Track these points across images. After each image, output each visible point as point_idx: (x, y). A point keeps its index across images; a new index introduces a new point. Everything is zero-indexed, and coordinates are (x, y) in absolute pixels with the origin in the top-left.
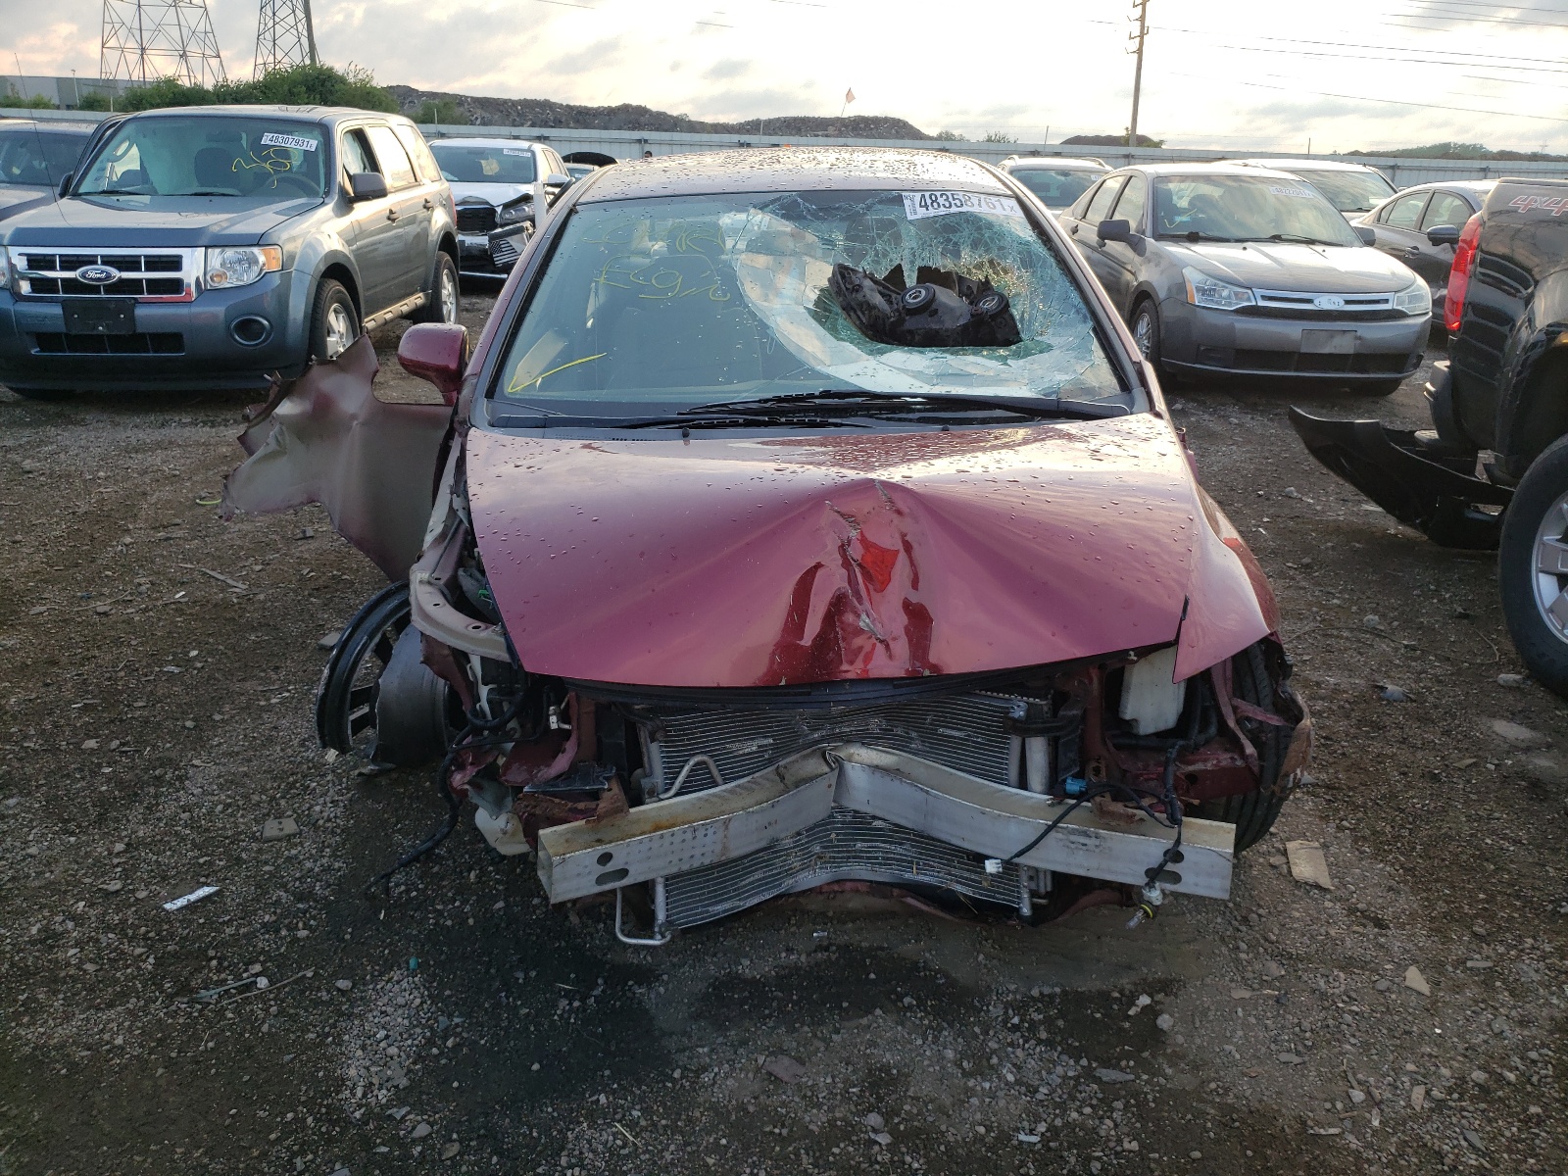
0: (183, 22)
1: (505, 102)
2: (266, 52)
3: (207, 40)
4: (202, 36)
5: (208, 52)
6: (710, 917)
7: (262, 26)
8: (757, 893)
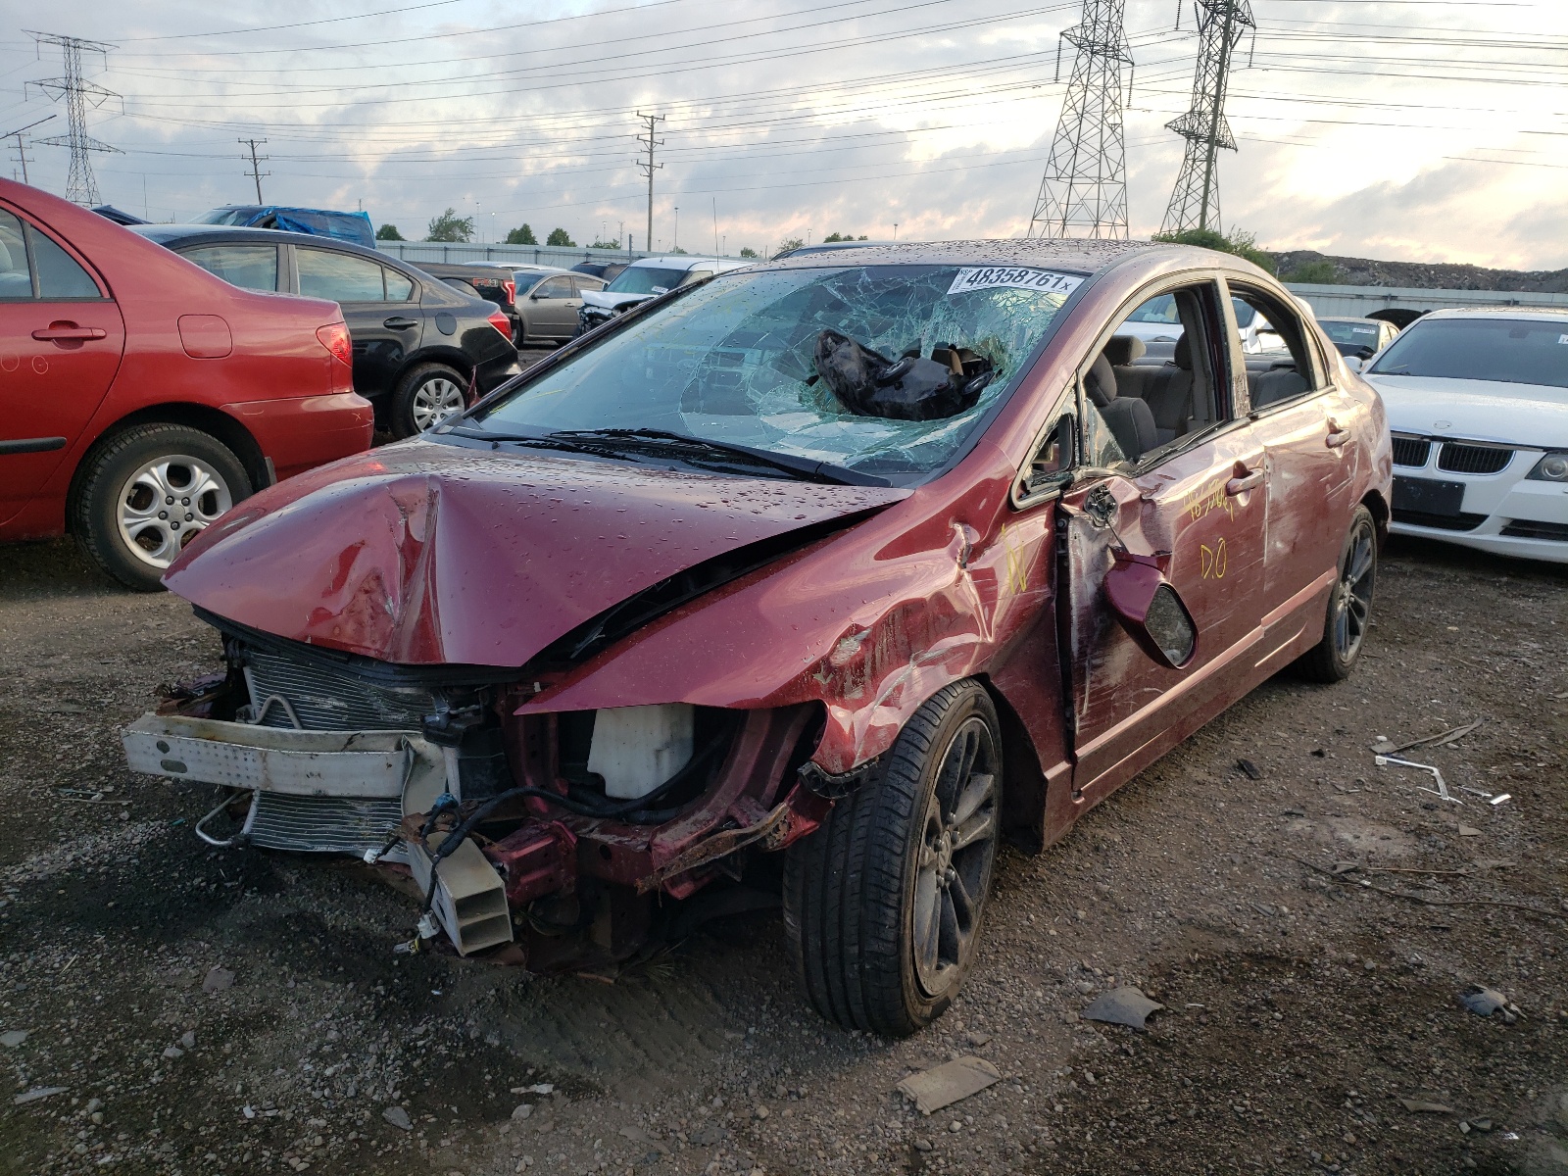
0: (1102, 197)
1: (1418, 266)
2: (1172, 220)
3: (1120, 212)
4: (1116, 208)
5: (1119, 221)
6: (278, 845)
7: (1175, 197)
8: (326, 843)
